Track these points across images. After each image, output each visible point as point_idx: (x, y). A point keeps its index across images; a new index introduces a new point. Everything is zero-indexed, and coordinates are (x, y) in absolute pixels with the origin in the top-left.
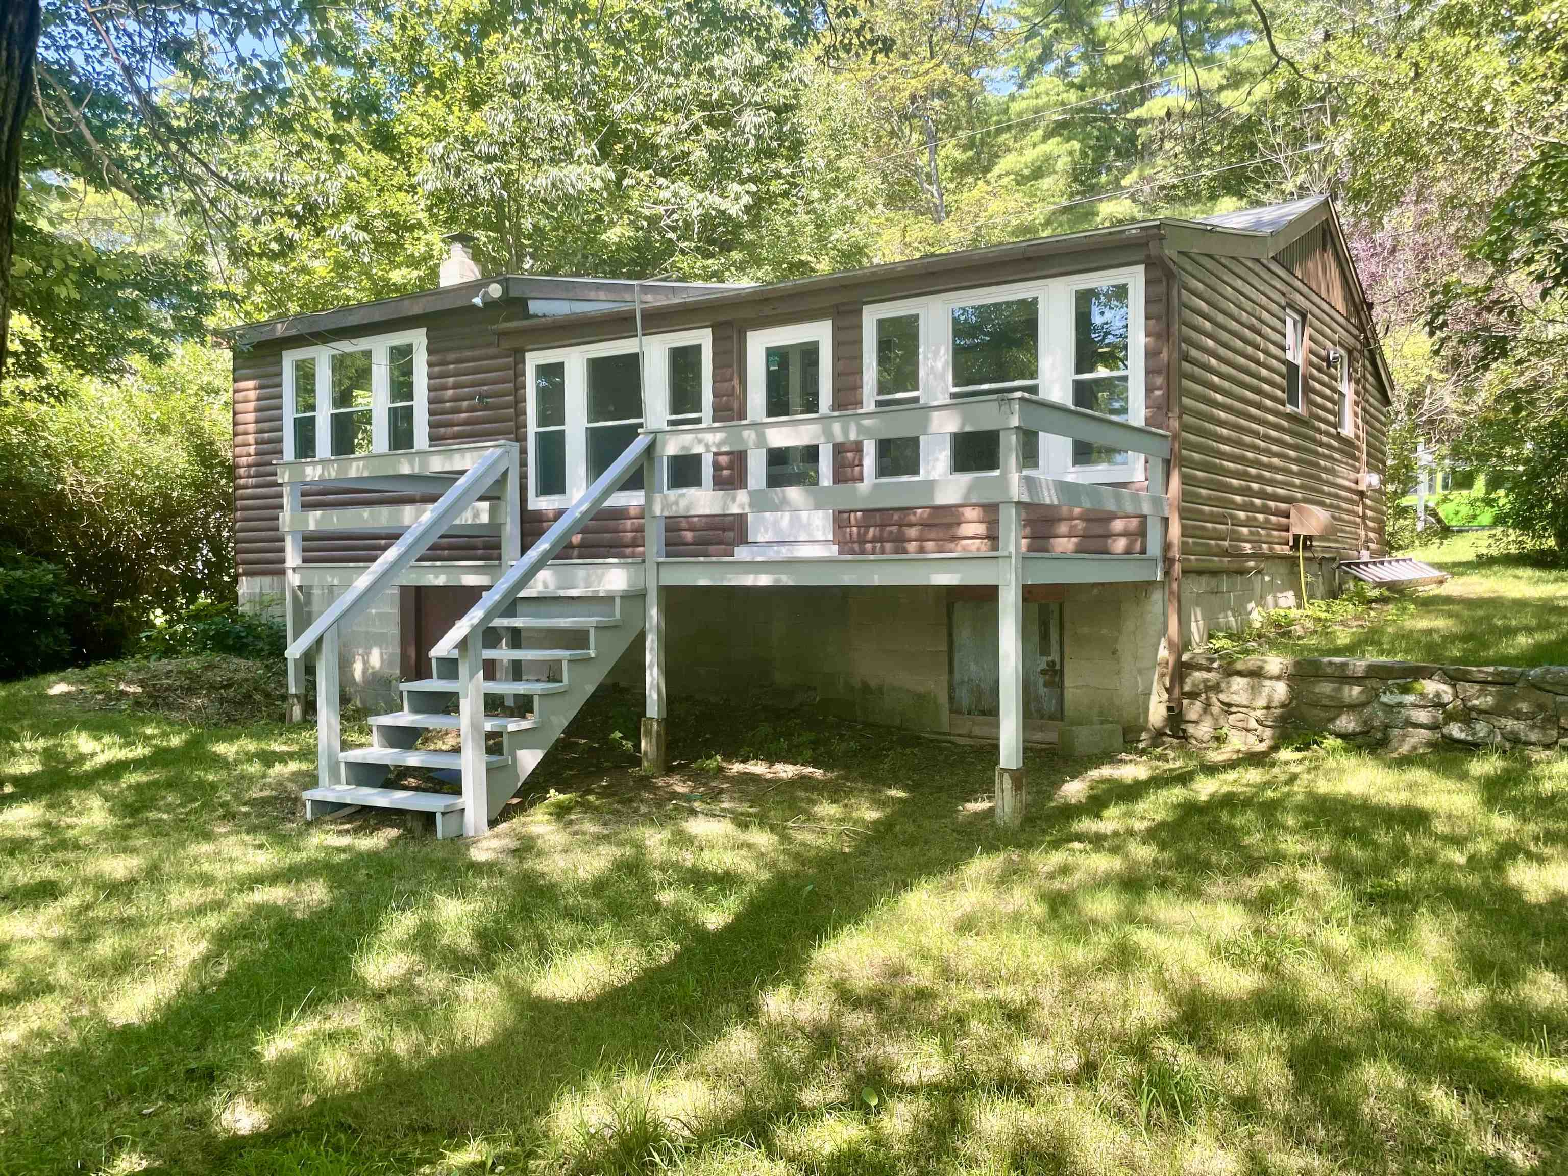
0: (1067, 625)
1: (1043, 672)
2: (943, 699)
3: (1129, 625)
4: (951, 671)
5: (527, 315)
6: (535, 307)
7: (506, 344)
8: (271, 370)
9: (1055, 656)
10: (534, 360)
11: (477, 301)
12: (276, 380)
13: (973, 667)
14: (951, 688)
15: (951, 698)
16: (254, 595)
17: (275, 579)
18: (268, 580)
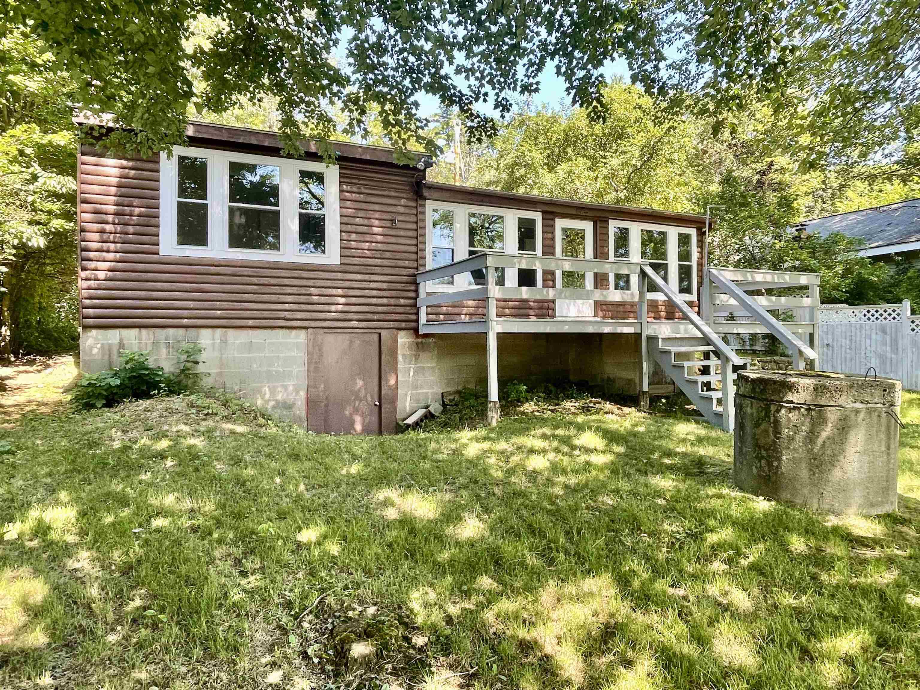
10: (431, 205)
12: (152, 166)
16: (110, 346)
17: (144, 331)
18: (134, 332)
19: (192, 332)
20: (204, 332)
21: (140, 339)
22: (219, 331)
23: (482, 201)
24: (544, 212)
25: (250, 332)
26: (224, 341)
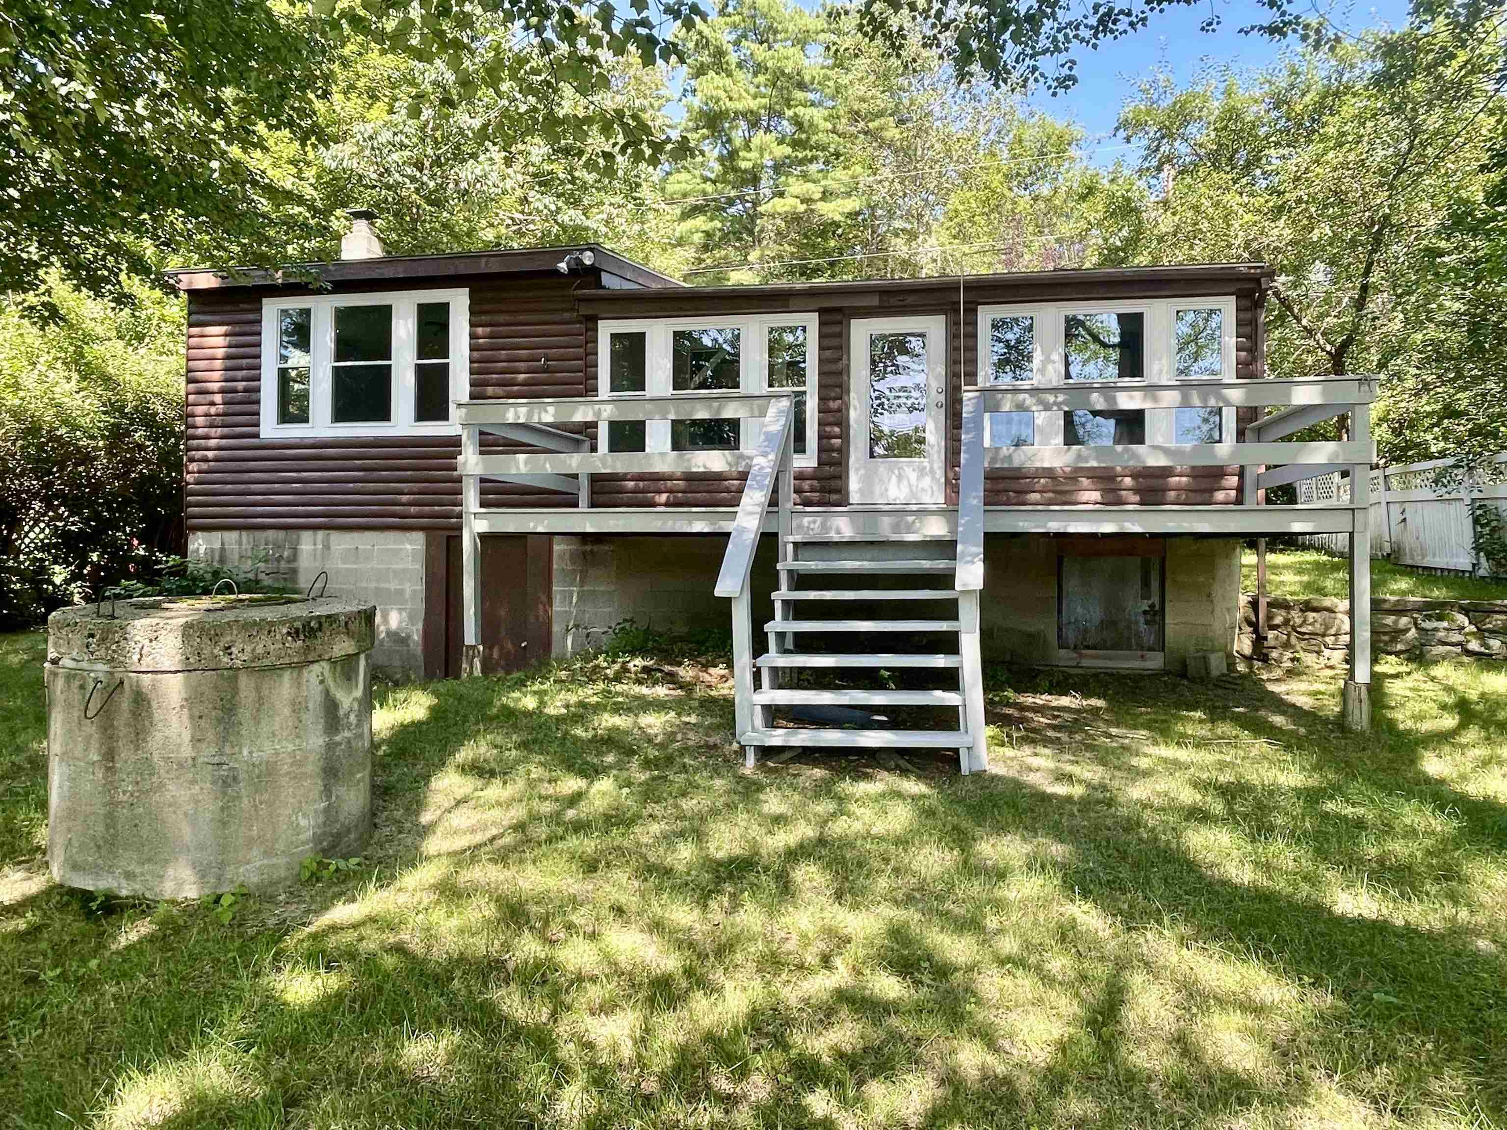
0: (1168, 574)
1: (1145, 612)
2: (1052, 637)
3: (1221, 573)
4: (1060, 612)
5: (599, 285)
6: (607, 280)
7: (585, 310)
8: (251, 317)
9: (1156, 599)
10: (606, 329)
11: (563, 266)
12: (255, 328)
13: (1079, 610)
14: (1060, 629)
15: (1060, 637)
16: (212, 550)
17: (244, 534)
18: (233, 535)
19: (293, 534)
20: (306, 535)
21: (240, 544)
22: (320, 534)
23: (681, 309)
24: (821, 311)
25: (356, 535)
26: (327, 547)
